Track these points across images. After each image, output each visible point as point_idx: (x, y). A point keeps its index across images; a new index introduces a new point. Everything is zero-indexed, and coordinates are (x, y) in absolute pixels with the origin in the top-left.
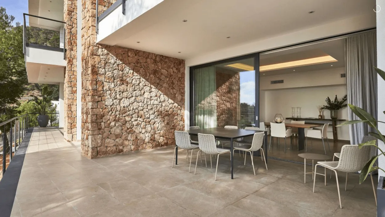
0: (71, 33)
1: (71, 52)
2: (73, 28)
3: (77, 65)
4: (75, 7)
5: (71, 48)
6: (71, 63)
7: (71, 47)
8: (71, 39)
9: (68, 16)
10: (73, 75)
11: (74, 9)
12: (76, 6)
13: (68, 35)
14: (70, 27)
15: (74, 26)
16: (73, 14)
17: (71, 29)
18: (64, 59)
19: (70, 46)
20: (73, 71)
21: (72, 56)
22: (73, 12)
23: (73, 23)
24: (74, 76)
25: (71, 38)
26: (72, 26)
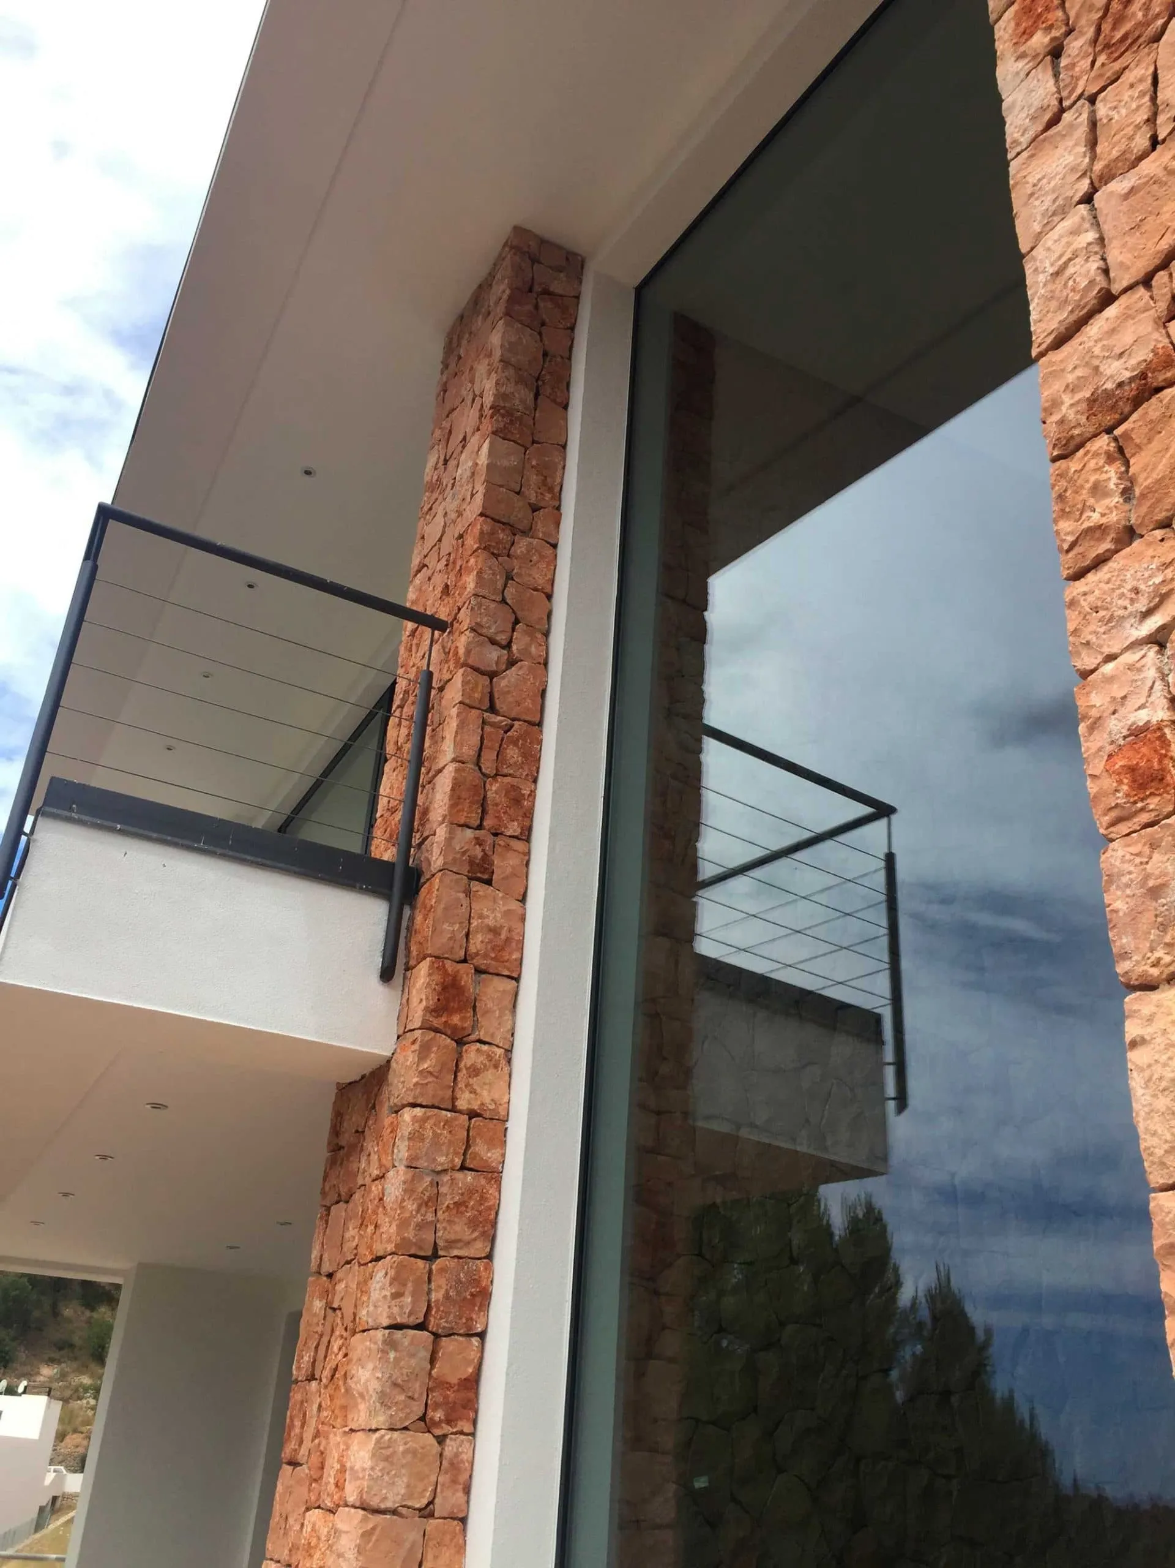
0: (492, 709)
1: (468, 893)
2: (511, 663)
3: (509, 1051)
4: (548, 496)
5: (478, 852)
6: (456, 1019)
7: (479, 842)
8: (488, 767)
9: (483, 555)
10: (463, 1168)
11: (535, 509)
12: (551, 490)
13: (462, 725)
14: (493, 656)
15: (526, 651)
16: (522, 546)
17: (492, 675)
18: (387, 974)
19: (469, 833)
20: (472, 1114)
21: (478, 942)
22: (527, 532)
23: (517, 621)
24: (469, 1177)
25: (489, 757)
26: (508, 646)
